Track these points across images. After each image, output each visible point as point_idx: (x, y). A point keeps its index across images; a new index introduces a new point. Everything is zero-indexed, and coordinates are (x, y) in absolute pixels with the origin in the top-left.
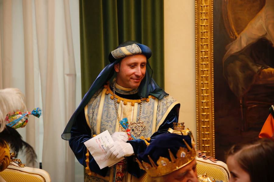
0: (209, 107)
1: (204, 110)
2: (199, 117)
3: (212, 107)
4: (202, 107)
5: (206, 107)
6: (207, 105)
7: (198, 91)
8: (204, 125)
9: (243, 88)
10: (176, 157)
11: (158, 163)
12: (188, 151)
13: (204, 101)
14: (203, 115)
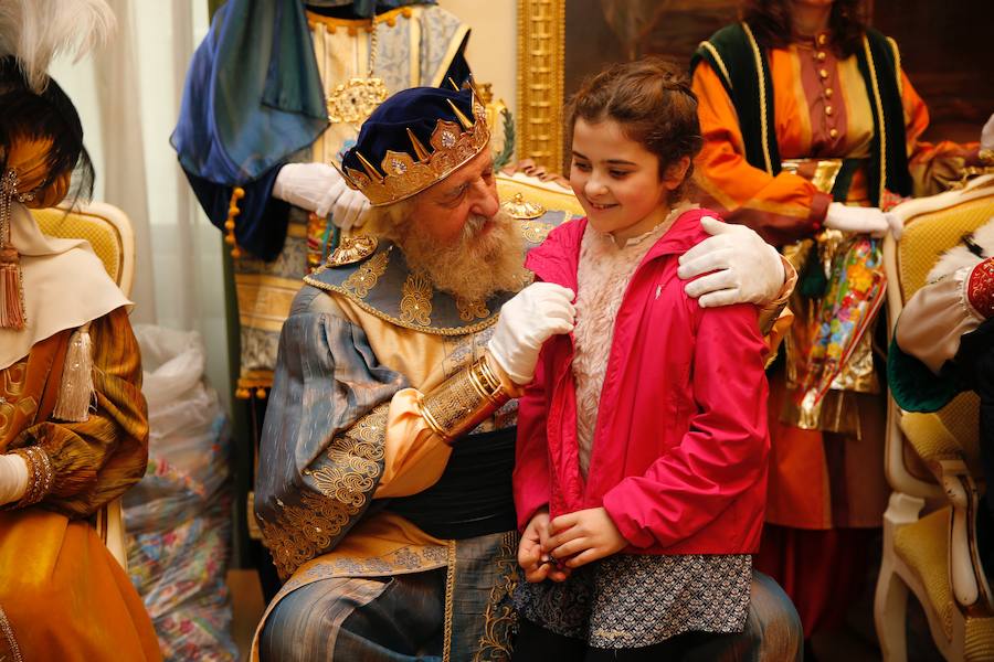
0: (549, 69)
1: (537, 78)
2: (524, 95)
3: (558, 69)
4: (533, 69)
5: (543, 70)
6: (546, 64)
7: (525, 24)
8: (537, 116)
9: (638, 21)
10: (430, 149)
11: (385, 164)
12: (463, 128)
13: (538, 53)
14: (534, 90)
